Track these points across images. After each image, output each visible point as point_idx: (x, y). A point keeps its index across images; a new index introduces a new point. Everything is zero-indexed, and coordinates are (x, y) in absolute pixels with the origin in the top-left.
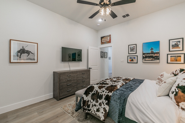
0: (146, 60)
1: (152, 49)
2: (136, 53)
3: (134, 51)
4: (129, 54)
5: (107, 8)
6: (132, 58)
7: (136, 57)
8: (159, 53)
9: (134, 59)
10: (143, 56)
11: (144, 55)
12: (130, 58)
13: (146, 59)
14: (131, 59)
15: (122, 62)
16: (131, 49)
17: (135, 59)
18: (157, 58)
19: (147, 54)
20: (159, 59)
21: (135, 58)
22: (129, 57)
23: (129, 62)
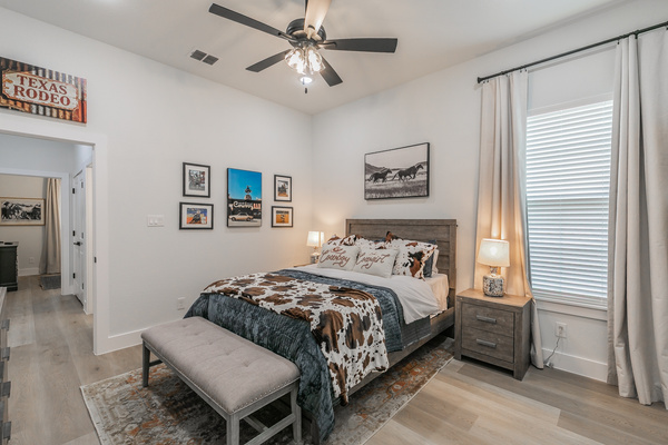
0: (235, 220)
1: (248, 190)
2: (209, 196)
3: (203, 189)
4: (184, 195)
5: (311, 52)
6: (195, 210)
7: (209, 208)
8: (260, 202)
9: (202, 217)
10: (229, 208)
11: (231, 205)
12: (189, 211)
13: (237, 217)
14: (192, 216)
15: (156, 225)
16: (191, 177)
17: (205, 215)
18: (257, 215)
19: (239, 201)
20: (260, 217)
21: (205, 211)
22: (185, 207)
23: (185, 225)
